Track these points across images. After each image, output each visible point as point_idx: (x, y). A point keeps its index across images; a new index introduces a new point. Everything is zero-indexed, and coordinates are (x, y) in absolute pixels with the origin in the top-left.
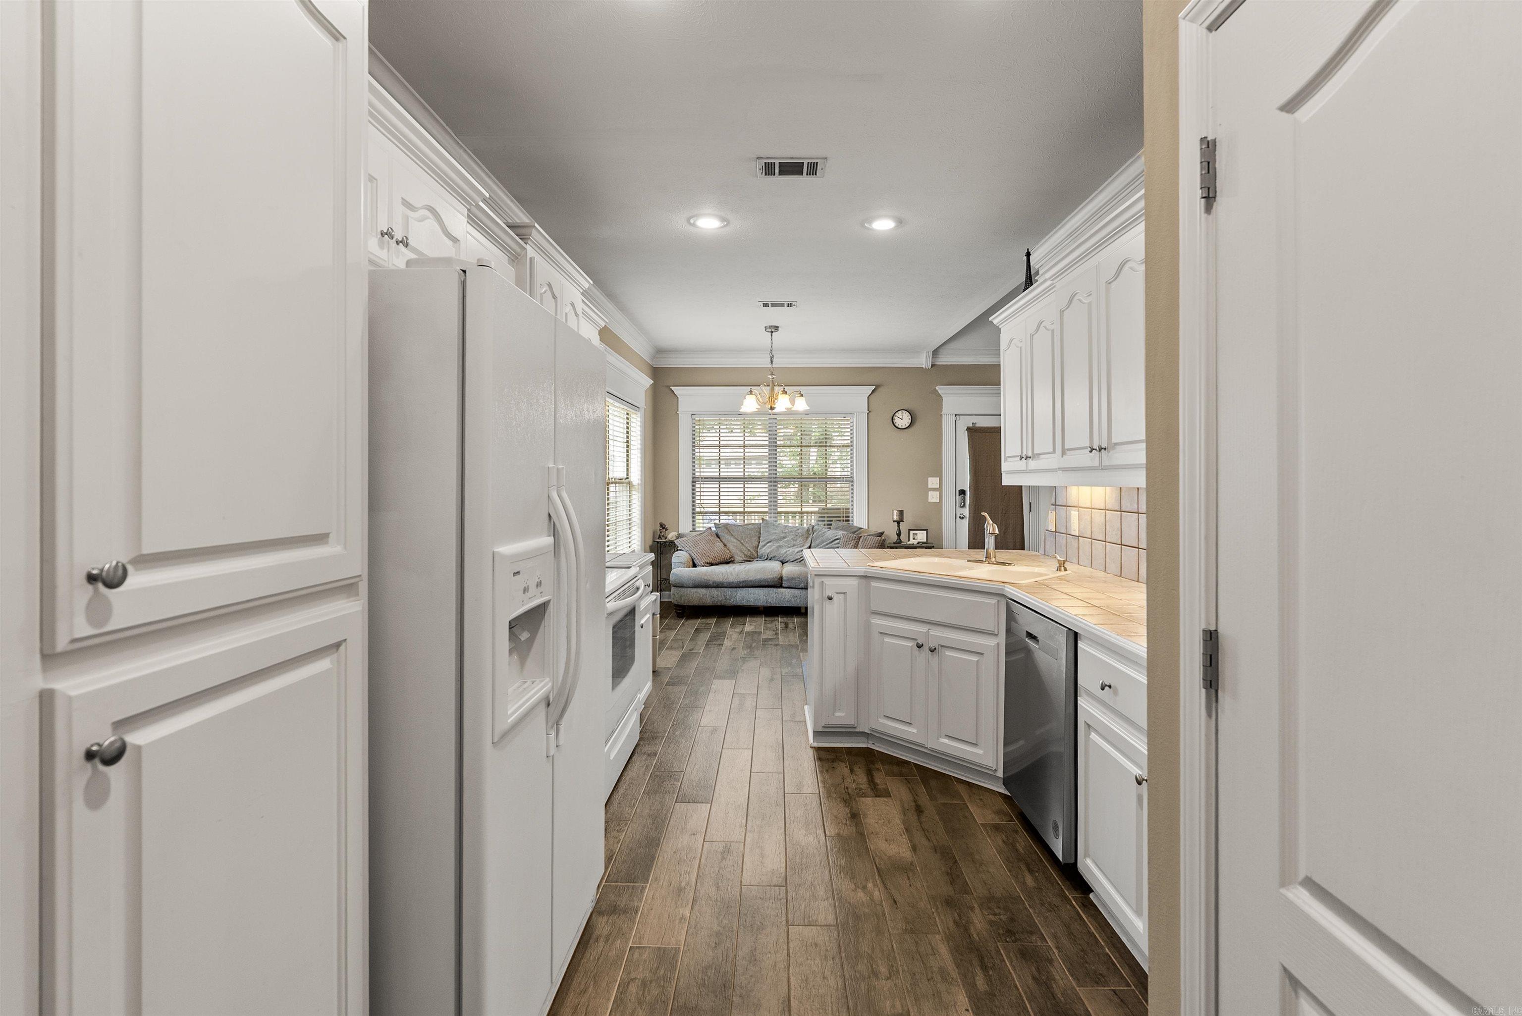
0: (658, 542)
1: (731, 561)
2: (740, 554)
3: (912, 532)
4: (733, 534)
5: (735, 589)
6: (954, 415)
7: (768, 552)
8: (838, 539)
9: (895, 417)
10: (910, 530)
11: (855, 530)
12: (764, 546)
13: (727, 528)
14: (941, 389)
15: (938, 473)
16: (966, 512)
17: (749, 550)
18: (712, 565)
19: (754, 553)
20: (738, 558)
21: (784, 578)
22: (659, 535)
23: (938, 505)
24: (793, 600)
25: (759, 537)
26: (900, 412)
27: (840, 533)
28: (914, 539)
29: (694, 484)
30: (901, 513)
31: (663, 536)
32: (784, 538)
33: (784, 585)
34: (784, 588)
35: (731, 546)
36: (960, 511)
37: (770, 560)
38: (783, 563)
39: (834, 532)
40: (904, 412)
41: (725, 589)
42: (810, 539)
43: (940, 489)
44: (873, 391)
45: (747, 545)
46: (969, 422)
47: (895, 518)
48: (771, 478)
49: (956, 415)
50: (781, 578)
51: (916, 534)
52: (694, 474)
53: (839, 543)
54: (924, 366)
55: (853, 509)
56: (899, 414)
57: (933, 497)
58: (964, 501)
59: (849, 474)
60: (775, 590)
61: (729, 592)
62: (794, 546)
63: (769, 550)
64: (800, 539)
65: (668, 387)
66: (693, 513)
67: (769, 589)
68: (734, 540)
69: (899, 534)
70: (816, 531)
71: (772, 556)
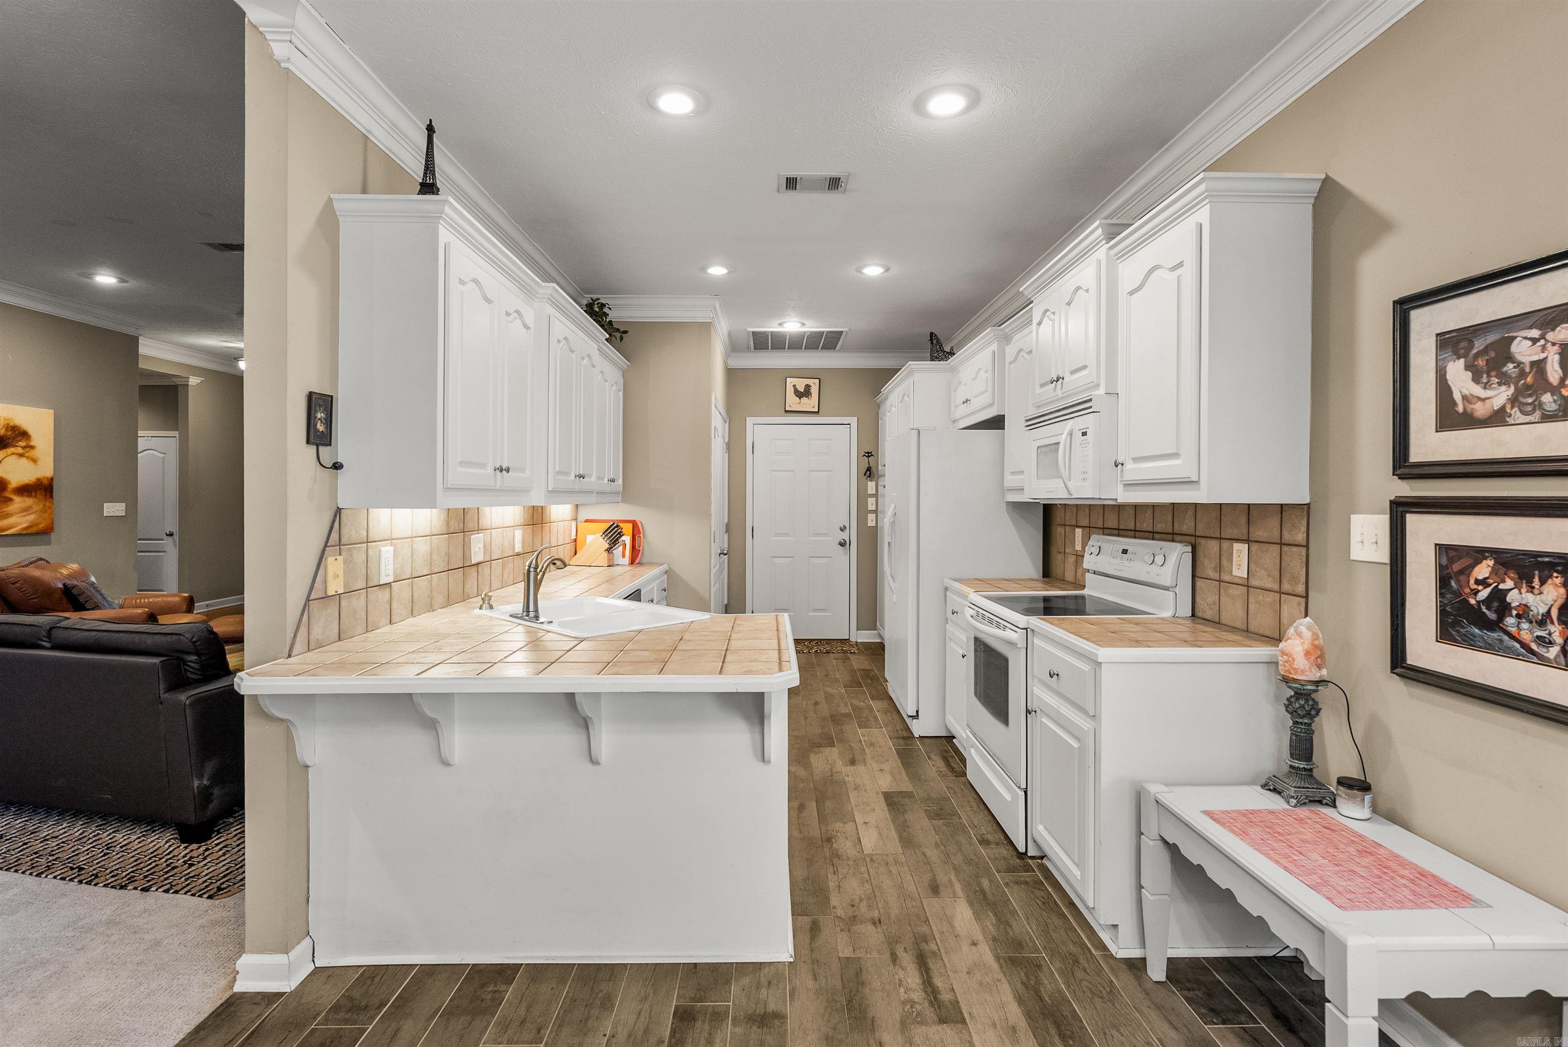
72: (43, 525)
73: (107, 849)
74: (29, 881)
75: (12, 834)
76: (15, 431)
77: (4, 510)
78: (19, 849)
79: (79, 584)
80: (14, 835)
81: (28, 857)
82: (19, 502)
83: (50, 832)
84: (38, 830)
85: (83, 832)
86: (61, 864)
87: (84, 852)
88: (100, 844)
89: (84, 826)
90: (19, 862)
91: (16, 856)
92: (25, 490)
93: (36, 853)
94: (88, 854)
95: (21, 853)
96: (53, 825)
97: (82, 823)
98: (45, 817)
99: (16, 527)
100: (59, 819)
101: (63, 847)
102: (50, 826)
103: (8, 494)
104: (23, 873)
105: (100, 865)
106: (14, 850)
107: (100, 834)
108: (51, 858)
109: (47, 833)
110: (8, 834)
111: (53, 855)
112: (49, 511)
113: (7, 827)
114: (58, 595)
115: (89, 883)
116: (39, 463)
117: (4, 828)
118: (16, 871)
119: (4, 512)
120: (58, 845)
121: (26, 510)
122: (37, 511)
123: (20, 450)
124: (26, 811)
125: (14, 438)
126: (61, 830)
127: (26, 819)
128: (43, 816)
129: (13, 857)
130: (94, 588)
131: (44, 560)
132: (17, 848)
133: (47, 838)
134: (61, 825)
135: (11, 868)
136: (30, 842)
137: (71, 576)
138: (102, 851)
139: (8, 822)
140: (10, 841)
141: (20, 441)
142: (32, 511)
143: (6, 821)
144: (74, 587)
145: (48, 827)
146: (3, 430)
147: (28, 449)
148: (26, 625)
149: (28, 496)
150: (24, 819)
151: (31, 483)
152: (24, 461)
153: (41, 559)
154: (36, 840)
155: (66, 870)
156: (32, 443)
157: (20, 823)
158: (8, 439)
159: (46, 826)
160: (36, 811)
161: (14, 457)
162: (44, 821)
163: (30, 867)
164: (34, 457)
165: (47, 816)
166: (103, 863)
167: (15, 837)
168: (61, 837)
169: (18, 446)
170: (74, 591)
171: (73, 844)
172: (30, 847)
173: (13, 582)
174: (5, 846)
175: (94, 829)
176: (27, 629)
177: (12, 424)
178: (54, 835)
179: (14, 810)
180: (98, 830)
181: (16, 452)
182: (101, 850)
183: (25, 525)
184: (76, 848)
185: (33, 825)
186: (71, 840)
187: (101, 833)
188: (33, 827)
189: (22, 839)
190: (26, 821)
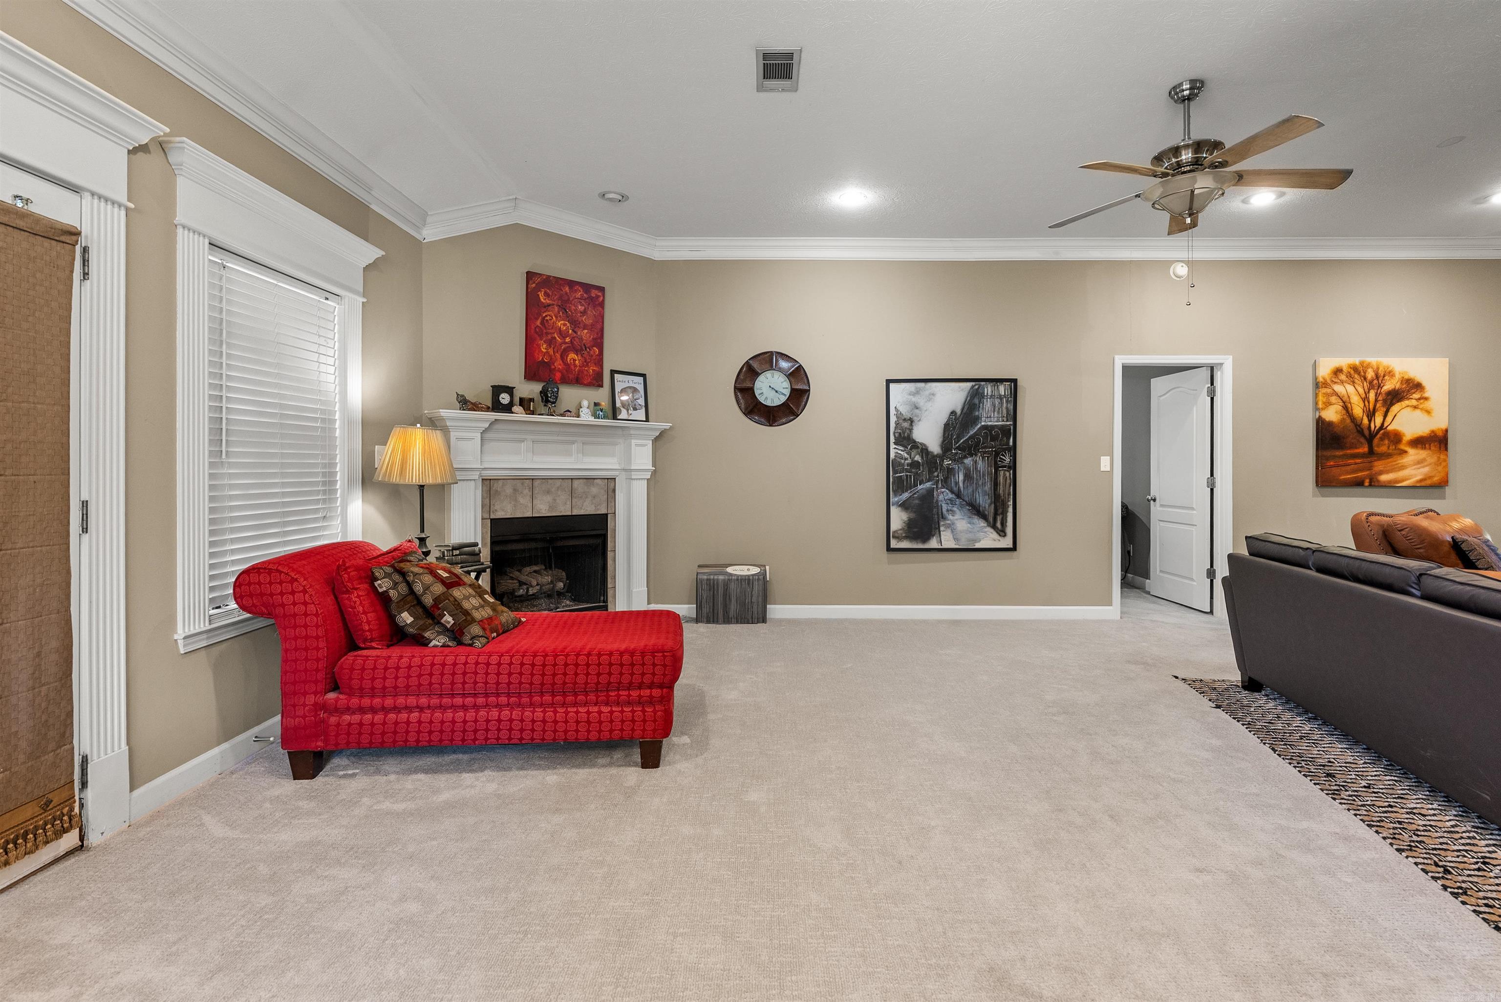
72: (1438, 478)
73: (1484, 863)
74: (1389, 852)
75: (1380, 789)
76: (1409, 384)
77: (1399, 462)
78: (1384, 809)
79: (1469, 539)
80: (1381, 791)
81: (1391, 822)
82: (1413, 454)
83: (1418, 806)
84: (1406, 797)
85: (1456, 826)
86: (1424, 851)
87: (1453, 851)
88: (1475, 852)
89: (1457, 819)
90: (1382, 824)
91: (1380, 815)
92: (1419, 442)
93: (1400, 823)
94: (1458, 857)
95: (1385, 815)
96: (1422, 799)
97: (1456, 813)
98: (1416, 786)
99: (1412, 478)
100: (1430, 796)
101: (1430, 831)
102: (1419, 799)
103: (1402, 447)
104: (1384, 838)
105: (1470, 879)
106: (1379, 807)
107: (1476, 839)
108: (1415, 838)
109: (1415, 806)
110: (1375, 787)
111: (1418, 836)
112: (1444, 464)
113: (1376, 778)
114: (1446, 548)
115: (1455, 895)
116: (1433, 415)
117: (1373, 778)
118: (1377, 832)
119: (1399, 463)
120: (1425, 825)
121: (1420, 462)
122: (1430, 464)
123: (1414, 402)
124: (1397, 770)
125: (1408, 391)
126: (1431, 809)
127: (1396, 778)
128: (1414, 784)
129: (1377, 814)
130: (1488, 546)
131: (1435, 512)
132: (1382, 807)
133: (1414, 811)
134: (1432, 804)
135: (1373, 826)
136: (1396, 807)
137: (1462, 531)
138: (1477, 863)
139: (1378, 773)
140: (1376, 795)
141: (1414, 393)
142: (1426, 464)
143: (1376, 771)
144: (1463, 542)
145: (1416, 799)
146: (1399, 383)
147: (1422, 401)
148: (1395, 567)
149: (1422, 449)
150: (1393, 778)
151: (1425, 435)
152: (1418, 412)
153: (1431, 511)
154: (1403, 808)
155: (1429, 861)
156: (1426, 395)
157: (1389, 780)
158: (1403, 392)
159: (1415, 797)
160: (1407, 774)
161: (1409, 409)
162: (1413, 790)
163: (1392, 836)
164: (1429, 409)
165: (1418, 786)
166: (1475, 879)
167: (1383, 793)
168: (1429, 818)
169: (1412, 399)
170: (1464, 547)
171: (1441, 834)
172: (1396, 812)
173: (1399, 529)
174: (1371, 798)
175: (1470, 829)
176: (1396, 572)
177: (1406, 377)
178: (1424, 812)
179: (1386, 763)
180: (1474, 832)
181: (1410, 404)
182: (1475, 860)
183: (1419, 478)
184: (1444, 840)
185: (1402, 789)
186: (1440, 828)
187: (1478, 838)
188: (1402, 792)
189: (1389, 800)
190: (1395, 781)
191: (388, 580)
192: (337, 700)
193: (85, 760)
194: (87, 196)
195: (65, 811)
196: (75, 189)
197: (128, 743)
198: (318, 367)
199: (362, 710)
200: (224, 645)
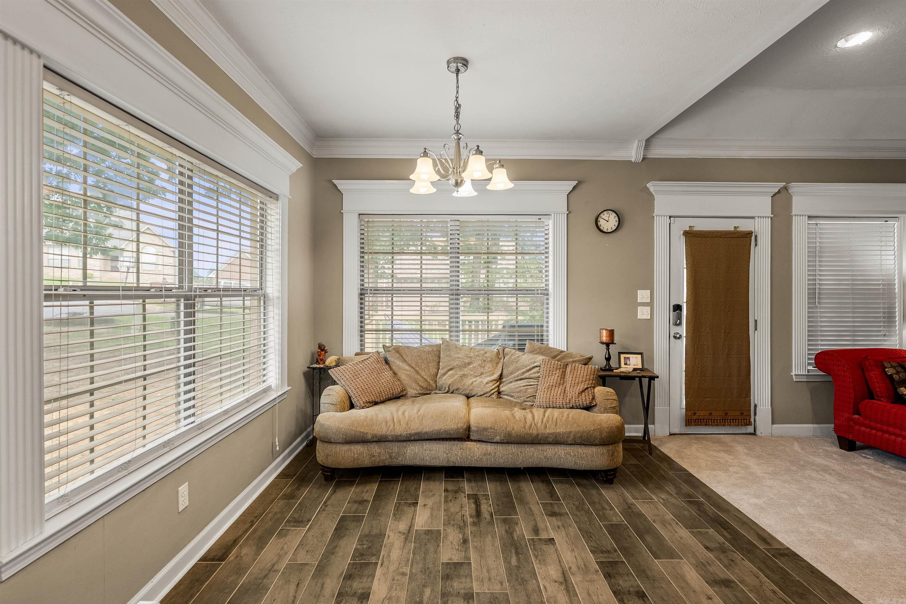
0: (314, 369)
1: (402, 396)
2: (414, 385)
3: (622, 356)
4: (407, 359)
5: (405, 444)
6: (668, 217)
7: (449, 382)
8: (537, 367)
9: (600, 219)
10: (620, 353)
11: (556, 353)
12: (445, 374)
13: (398, 352)
14: (651, 186)
15: (649, 285)
16: (683, 330)
17: (426, 380)
18: (376, 403)
19: (432, 382)
20: (411, 392)
21: (473, 428)
22: (317, 359)
23: (650, 322)
24: (485, 458)
25: (439, 362)
26: (605, 213)
27: (539, 359)
28: (626, 364)
29: (362, 296)
30: (611, 333)
31: (322, 360)
32: (469, 364)
33: (472, 437)
34: (472, 441)
35: (403, 376)
36: (675, 330)
37: (452, 393)
38: (468, 397)
39: (531, 356)
40: (611, 212)
41: (390, 444)
42: (500, 365)
43: (651, 304)
44: (574, 188)
45: (423, 373)
46: (686, 224)
47: (605, 339)
48: (453, 290)
49: (670, 217)
50: (469, 428)
51: (629, 358)
52: (363, 285)
53: (538, 372)
54: (633, 160)
55: (547, 327)
56: (605, 215)
57: (643, 313)
58: (680, 317)
59: (544, 285)
60: (459, 444)
61: (395, 448)
62: (482, 374)
63: (451, 380)
64: (488, 365)
65: (330, 181)
66: (361, 331)
67: (452, 443)
68: (407, 368)
69: (608, 359)
70: (507, 354)
71: (455, 387)
191: (892, 369)
192: (858, 418)
193: (756, 406)
194: (757, 218)
195: (748, 418)
196: (753, 218)
197: (771, 406)
198: (881, 258)
199: (871, 428)
200: (816, 384)
